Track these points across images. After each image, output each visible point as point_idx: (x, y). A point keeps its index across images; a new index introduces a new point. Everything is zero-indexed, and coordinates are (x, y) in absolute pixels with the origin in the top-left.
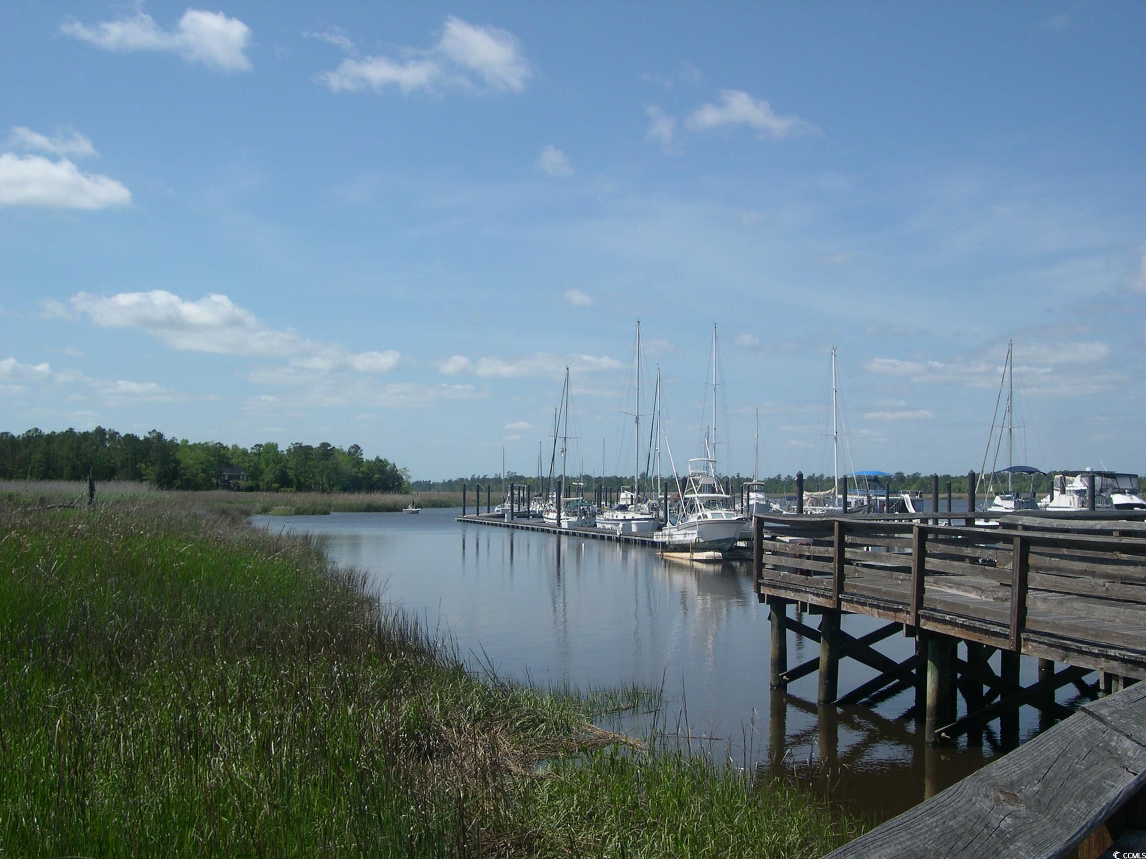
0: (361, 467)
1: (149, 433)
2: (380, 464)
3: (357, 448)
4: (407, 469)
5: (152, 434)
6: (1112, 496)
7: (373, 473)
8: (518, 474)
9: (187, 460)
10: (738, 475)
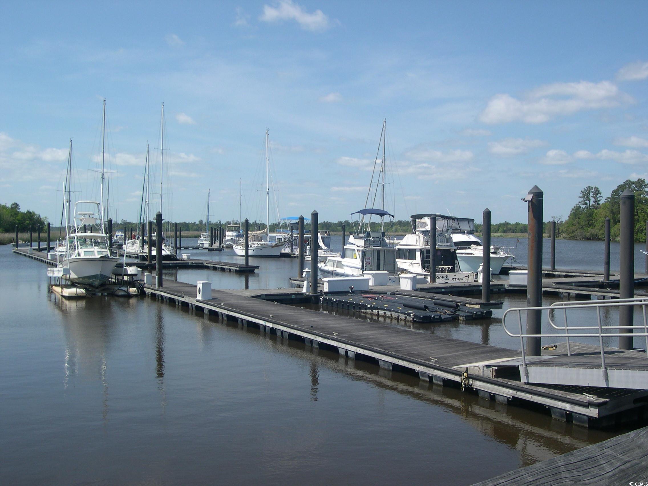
0: (17, 216)
2: (30, 215)
3: (16, 205)
4: (47, 218)
6: (452, 236)
7: (25, 220)
8: (128, 221)
10: (255, 222)
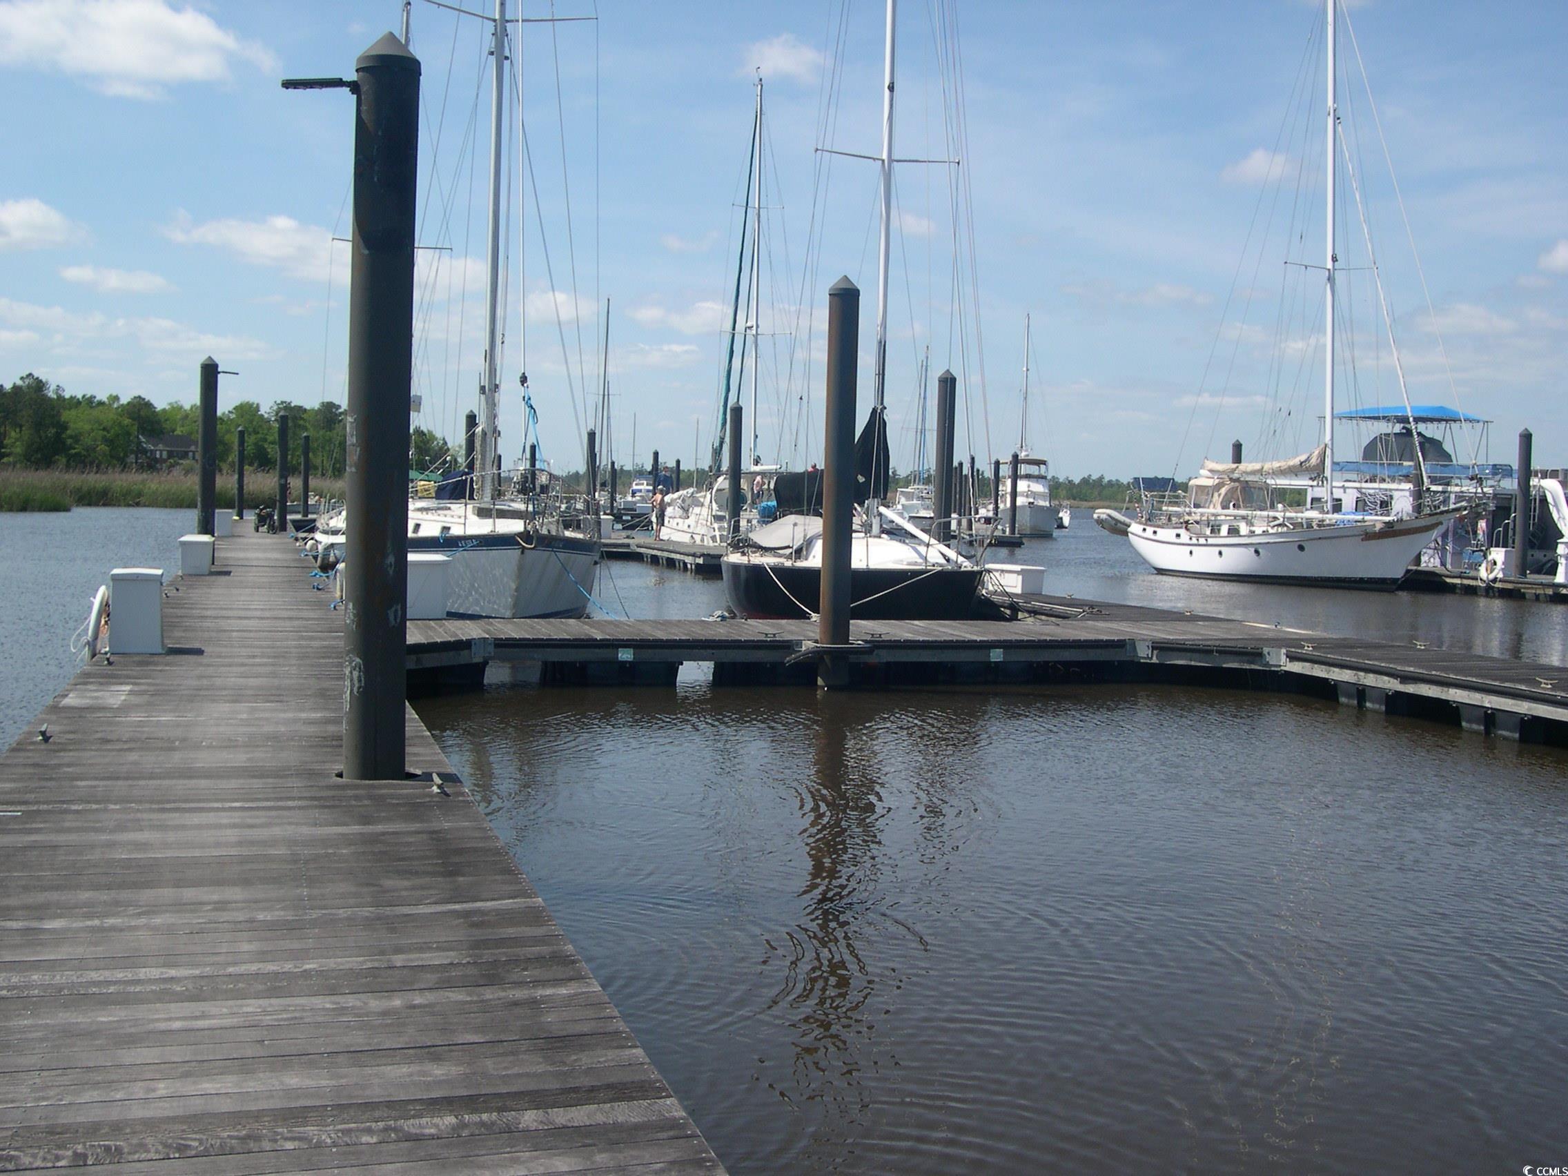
1: (22, 378)
5: (27, 381)
9: (77, 422)
